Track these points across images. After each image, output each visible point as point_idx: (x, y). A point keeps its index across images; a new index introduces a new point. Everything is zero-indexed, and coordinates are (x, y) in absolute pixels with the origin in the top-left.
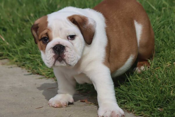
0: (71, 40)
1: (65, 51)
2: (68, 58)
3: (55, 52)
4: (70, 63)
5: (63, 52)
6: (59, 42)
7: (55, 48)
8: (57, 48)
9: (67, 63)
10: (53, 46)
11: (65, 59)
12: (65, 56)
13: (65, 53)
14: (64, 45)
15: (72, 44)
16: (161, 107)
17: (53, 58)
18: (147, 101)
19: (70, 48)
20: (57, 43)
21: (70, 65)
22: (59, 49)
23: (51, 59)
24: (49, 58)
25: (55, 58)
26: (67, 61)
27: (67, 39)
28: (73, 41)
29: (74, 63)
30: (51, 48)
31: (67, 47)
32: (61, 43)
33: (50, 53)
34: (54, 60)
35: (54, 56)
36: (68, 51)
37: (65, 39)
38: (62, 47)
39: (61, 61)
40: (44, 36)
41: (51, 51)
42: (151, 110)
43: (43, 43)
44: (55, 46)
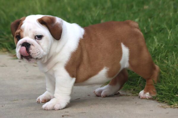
0: (38, 39)
1: (29, 49)
6: (26, 41)
7: (23, 45)
12: (30, 53)
14: (30, 43)
20: (25, 41)
27: (35, 39)
28: (40, 41)
30: (20, 45)
31: (33, 45)
32: (28, 41)
36: (32, 49)
37: (32, 38)
38: (28, 45)
40: (18, 34)
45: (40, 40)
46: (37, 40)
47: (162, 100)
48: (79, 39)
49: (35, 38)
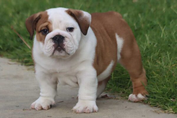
0: (69, 31)
1: (64, 41)
2: (68, 47)
3: (55, 42)
4: (69, 52)
5: (62, 42)
6: (59, 33)
7: (55, 38)
8: (56, 38)
9: (67, 52)
10: (52, 36)
11: (65, 48)
12: (64, 45)
13: (65, 43)
14: (64, 36)
15: (71, 35)
16: (174, 99)
17: (53, 47)
18: (162, 93)
19: (69, 39)
20: (57, 34)
21: (69, 54)
22: (58, 39)
23: (50, 48)
24: (49, 47)
25: (54, 47)
26: (66, 50)
29: (73, 53)
30: (51, 38)
31: (66, 37)
32: (61, 34)
33: (50, 42)
34: (53, 49)
35: (53, 45)
36: (67, 41)
37: (64, 30)
38: (62, 37)
39: (60, 51)
41: (50, 41)
42: (165, 101)
43: (43, 34)
44: (55, 36)
47: (155, 104)
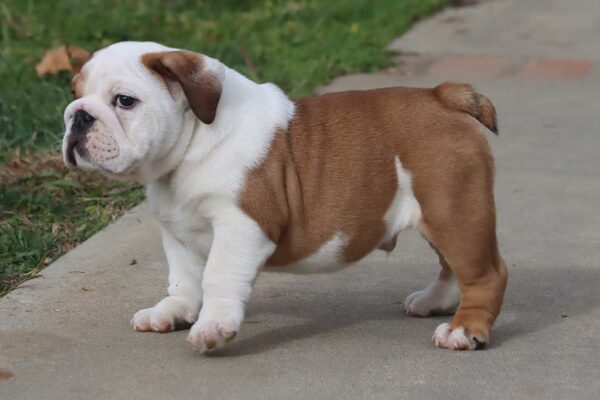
0: (121, 107)
1: (91, 128)
2: (95, 147)
5: (85, 132)
6: (83, 105)
11: (87, 150)
12: (86, 140)
13: (90, 135)
14: (93, 114)
20: (79, 106)
26: (92, 156)
27: (111, 105)
30: (70, 117)
31: (99, 119)
32: (86, 108)
36: (97, 131)
38: (88, 117)
45: (126, 109)
46: (118, 109)
48: (274, 131)
49: (114, 104)
